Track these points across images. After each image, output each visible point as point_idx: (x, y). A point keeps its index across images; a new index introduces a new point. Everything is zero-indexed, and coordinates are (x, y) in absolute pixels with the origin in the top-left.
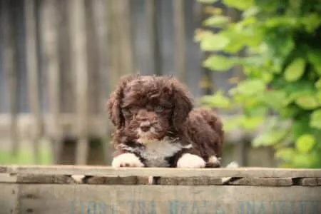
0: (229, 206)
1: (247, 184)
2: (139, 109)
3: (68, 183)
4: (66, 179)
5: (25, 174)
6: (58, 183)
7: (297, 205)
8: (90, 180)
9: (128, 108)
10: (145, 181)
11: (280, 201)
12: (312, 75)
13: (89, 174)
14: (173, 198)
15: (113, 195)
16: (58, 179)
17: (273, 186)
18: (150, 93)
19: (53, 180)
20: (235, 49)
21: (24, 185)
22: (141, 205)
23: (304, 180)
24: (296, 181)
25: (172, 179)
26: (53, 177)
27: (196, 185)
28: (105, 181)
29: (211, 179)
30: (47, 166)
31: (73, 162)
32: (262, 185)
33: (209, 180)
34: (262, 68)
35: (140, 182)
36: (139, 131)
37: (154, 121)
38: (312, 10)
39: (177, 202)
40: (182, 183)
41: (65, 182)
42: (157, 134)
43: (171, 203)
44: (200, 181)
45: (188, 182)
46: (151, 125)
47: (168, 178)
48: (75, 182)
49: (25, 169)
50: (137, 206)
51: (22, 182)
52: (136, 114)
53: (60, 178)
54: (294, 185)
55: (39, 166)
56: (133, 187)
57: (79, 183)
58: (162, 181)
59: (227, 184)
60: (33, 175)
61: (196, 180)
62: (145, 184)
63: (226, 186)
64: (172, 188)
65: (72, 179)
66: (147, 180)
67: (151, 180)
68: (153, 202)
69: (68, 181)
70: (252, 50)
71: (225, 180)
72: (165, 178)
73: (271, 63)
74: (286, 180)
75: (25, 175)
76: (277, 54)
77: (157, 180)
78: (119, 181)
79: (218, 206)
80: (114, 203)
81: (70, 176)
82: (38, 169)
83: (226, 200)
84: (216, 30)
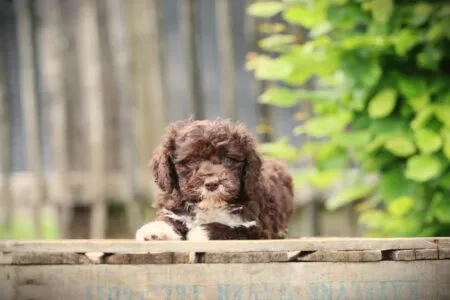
0: (297, 289)
1: (322, 259)
2: (200, 161)
3: (82, 263)
4: (79, 258)
5: (22, 252)
6: (67, 264)
7: (389, 286)
8: (111, 259)
9: (183, 163)
10: (185, 259)
11: (366, 282)
12: (405, 112)
13: (109, 251)
14: (222, 280)
15: (142, 277)
16: (68, 258)
17: (355, 262)
18: (216, 140)
19: (61, 260)
20: (300, 79)
21: (22, 267)
22: (180, 290)
23: (397, 253)
24: (387, 255)
25: (222, 255)
26: (61, 255)
27: (253, 262)
28: (130, 259)
29: (274, 254)
30: (53, 240)
31: (86, 235)
32: (341, 261)
33: (270, 256)
34: (338, 103)
35: (179, 260)
36: (203, 191)
37: (224, 177)
38: (404, 26)
39: (228, 286)
40: (234, 260)
41: (78, 263)
42: (228, 194)
43: (219, 288)
44: (258, 257)
45: (242, 259)
46: (220, 182)
47: (215, 254)
48: (91, 262)
49: (23, 245)
50: (174, 291)
51: (20, 262)
52: (197, 169)
53: (70, 256)
54: (383, 260)
55: (43, 241)
56: (169, 267)
57: (96, 264)
58: (207, 258)
59: (294, 260)
60: (34, 253)
61: (253, 256)
62: (184, 263)
63: (293, 264)
64: (221, 267)
65: (87, 257)
66: (188, 256)
67: (192, 257)
68: (195, 286)
69: (81, 260)
70: (324, 80)
71: (291, 255)
72: (211, 255)
73: (351, 98)
74: (373, 254)
75: (23, 254)
76: (359, 85)
77: (200, 257)
78: (149, 259)
79: (283, 290)
80: (143, 289)
81: (83, 254)
82: (40, 245)
83: (294, 282)
84: (274, 55)
